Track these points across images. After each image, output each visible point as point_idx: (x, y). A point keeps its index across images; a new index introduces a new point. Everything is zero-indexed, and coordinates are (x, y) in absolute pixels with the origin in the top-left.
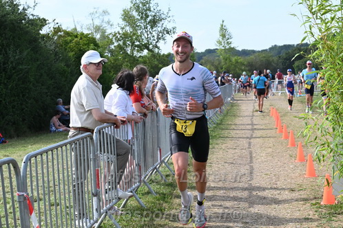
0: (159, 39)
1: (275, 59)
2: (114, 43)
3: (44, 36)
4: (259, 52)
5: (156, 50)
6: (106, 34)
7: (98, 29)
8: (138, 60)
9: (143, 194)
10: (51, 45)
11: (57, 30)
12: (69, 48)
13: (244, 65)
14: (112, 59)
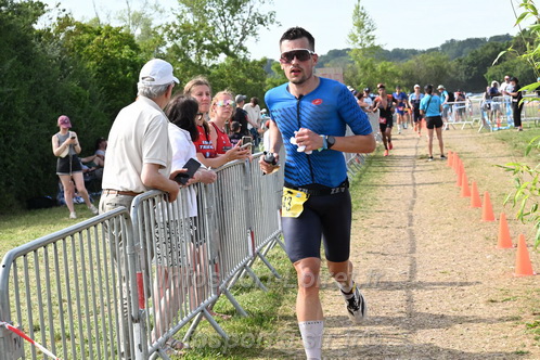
0: (245, 33)
1: (453, 64)
2: (165, 43)
3: (40, 34)
4: (424, 52)
5: (242, 53)
6: (152, 27)
7: (138, 19)
8: (209, 72)
10: (53, 50)
11: (65, 22)
12: (87, 53)
13: (398, 76)
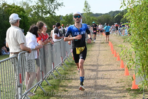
0: (55, 8)
1: (112, 18)
2: (33, 11)
4: (104, 14)
5: (54, 14)
6: (29, 6)
7: (25, 4)
8: (45, 19)
9: (44, 86)
10: (1, 12)
11: (4, 4)
13: (96, 21)
14: (32, 18)
